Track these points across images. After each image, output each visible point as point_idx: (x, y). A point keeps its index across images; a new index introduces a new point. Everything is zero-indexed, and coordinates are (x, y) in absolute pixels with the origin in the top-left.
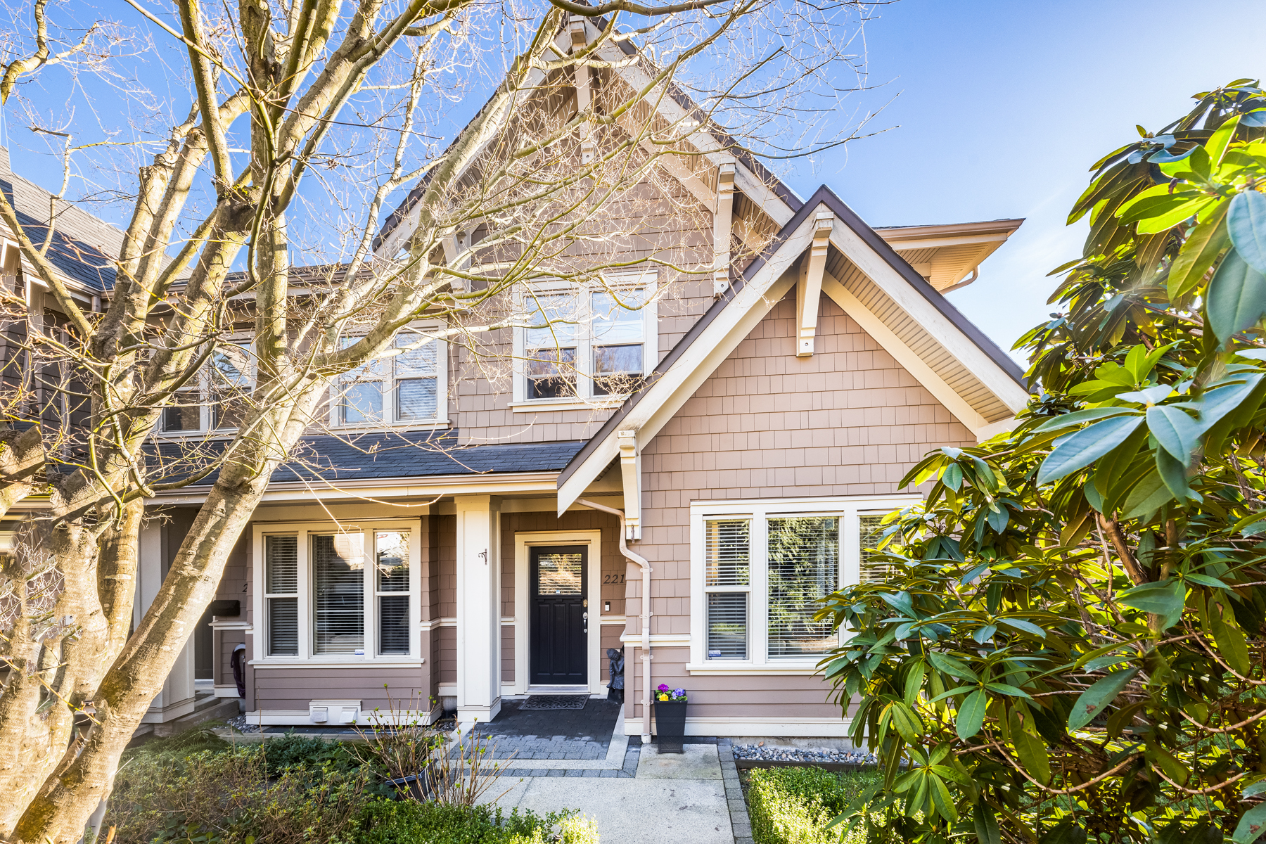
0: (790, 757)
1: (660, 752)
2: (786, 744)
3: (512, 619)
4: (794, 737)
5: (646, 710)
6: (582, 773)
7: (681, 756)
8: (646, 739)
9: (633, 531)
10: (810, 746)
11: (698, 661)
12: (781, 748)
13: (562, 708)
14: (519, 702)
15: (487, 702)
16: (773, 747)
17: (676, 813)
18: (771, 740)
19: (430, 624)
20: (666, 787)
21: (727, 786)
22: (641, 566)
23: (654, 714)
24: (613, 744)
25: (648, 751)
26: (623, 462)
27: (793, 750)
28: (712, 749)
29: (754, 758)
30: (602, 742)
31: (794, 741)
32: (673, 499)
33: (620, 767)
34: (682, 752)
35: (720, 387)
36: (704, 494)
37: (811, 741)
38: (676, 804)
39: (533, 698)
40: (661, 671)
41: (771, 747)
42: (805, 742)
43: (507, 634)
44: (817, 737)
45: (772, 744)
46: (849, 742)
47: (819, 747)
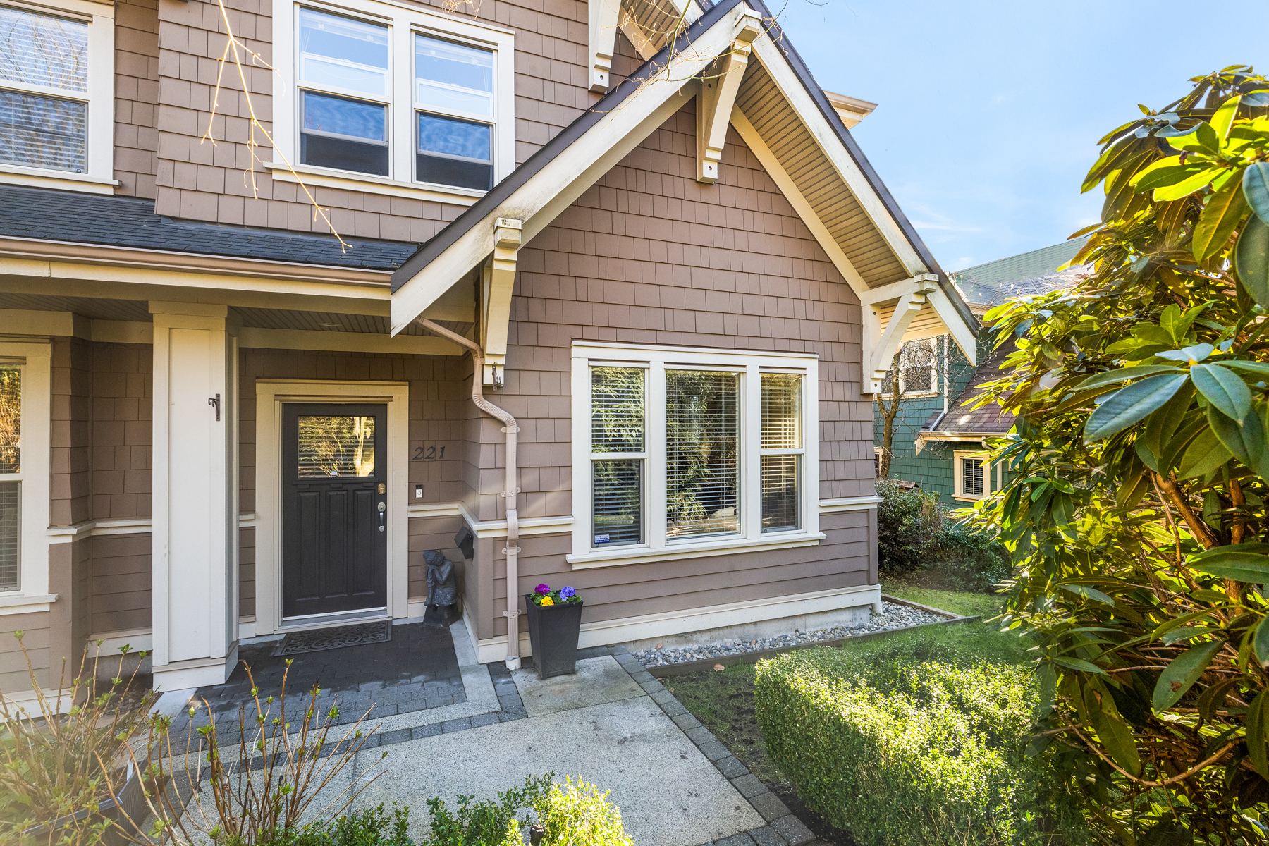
0: (695, 655)
1: (544, 677)
2: (687, 642)
3: (250, 516)
4: (695, 632)
5: (513, 625)
6: (440, 728)
7: (574, 676)
8: (513, 665)
10: (713, 639)
11: (582, 551)
12: (681, 648)
13: (354, 643)
14: (270, 646)
15: (221, 650)
16: (672, 648)
17: (618, 749)
18: (670, 640)
19: (74, 531)
20: (579, 719)
21: (659, 701)
22: (504, 424)
23: (526, 626)
24: (467, 679)
25: (524, 681)
27: (695, 647)
28: (609, 659)
29: (658, 664)
30: (449, 680)
31: (696, 637)
33: (498, 707)
34: (573, 672)
37: (713, 634)
38: (608, 738)
39: (290, 636)
40: (534, 567)
41: (671, 649)
42: (706, 636)
43: (244, 543)
44: (719, 628)
45: (672, 644)
46: (751, 629)
47: (722, 639)
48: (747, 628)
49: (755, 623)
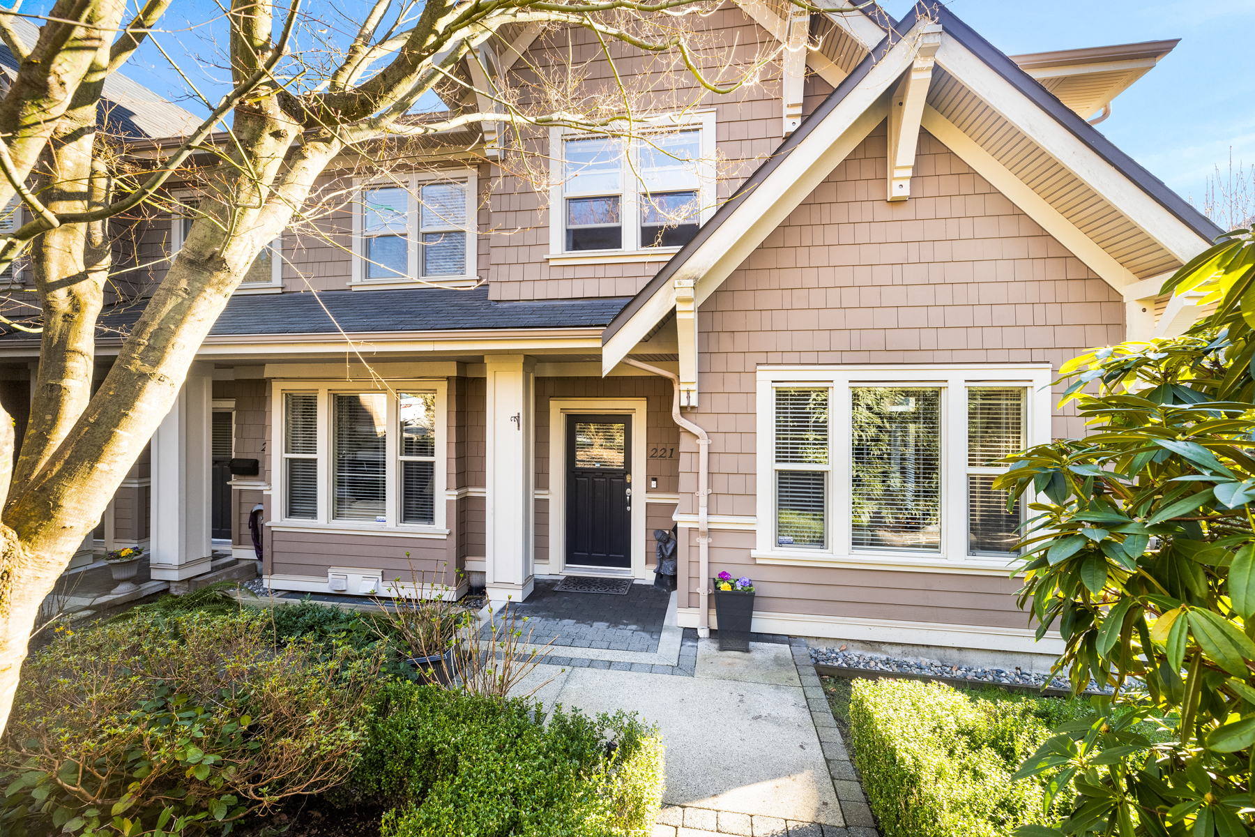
0: (880, 665)
1: (722, 649)
2: (875, 650)
3: (546, 492)
4: (884, 643)
5: (704, 600)
6: (630, 667)
7: (747, 654)
8: (703, 633)
9: (688, 397)
10: (905, 654)
11: (765, 548)
12: (868, 655)
13: (603, 592)
14: (554, 583)
15: (519, 580)
16: (858, 653)
17: (748, 723)
18: (856, 644)
19: (457, 493)
20: (733, 690)
21: (809, 695)
22: (697, 437)
23: (714, 604)
24: (664, 635)
25: (706, 647)
26: (679, 316)
27: (884, 657)
28: (785, 648)
29: (836, 664)
30: (652, 633)
31: (884, 647)
32: (736, 362)
33: (675, 663)
34: (748, 651)
35: (792, 237)
36: (773, 358)
37: (905, 648)
38: (747, 711)
39: (569, 580)
40: (720, 556)
41: (855, 653)
42: (898, 650)
43: (541, 508)
44: (913, 645)
45: (858, 649)
46: (955, 655)
47: (916, 656)
48: (948, 652)
49: (960, 649)
